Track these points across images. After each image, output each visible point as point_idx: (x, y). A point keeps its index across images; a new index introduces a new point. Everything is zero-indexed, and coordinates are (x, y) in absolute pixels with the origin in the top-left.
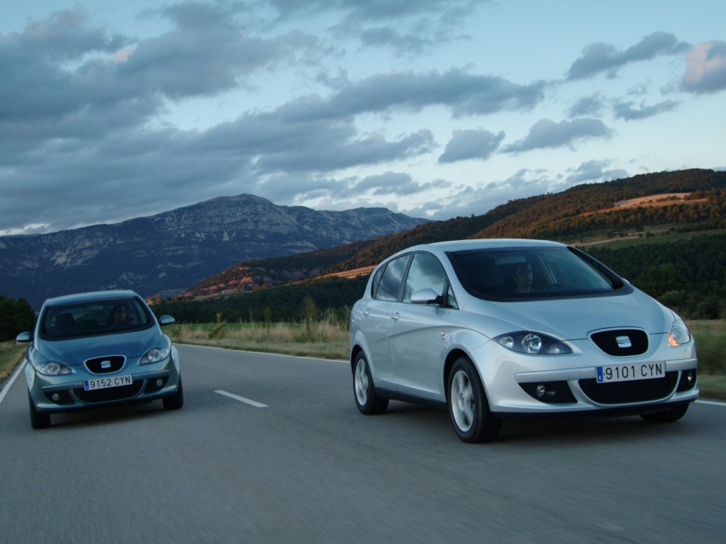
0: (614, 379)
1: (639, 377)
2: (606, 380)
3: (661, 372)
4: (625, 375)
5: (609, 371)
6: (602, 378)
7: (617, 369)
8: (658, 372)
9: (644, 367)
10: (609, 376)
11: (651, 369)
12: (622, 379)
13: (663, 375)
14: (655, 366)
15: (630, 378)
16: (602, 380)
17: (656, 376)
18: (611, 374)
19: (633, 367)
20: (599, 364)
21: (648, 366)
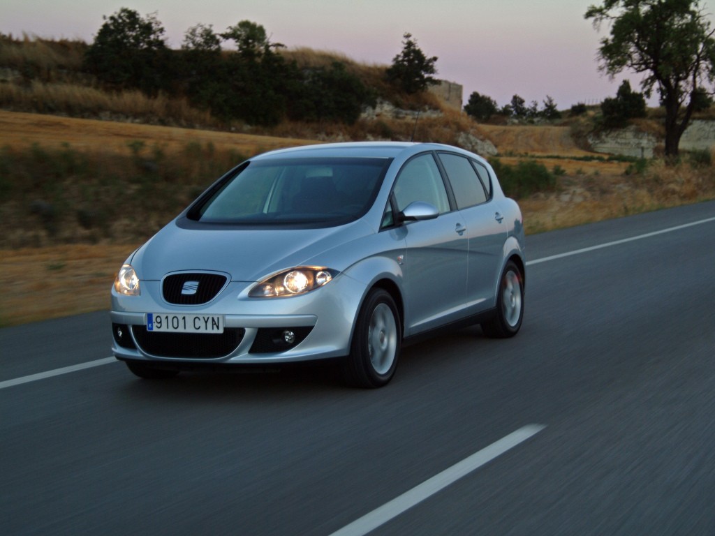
0: (164, 329)
1: (190, 329)
2: (155, 329)
3: (218, 327)
4: (175, 326)
5: (159, 320)
6: (152, 326)
7: (167, 318)
8: (215, 326)
9: (197, 320)
10: (159, 325)
11: (206, 322)
12: (171, 330)
13: (221, 331)
14: (210, 320)
15: (181, 330)
16: (152, 329)
17: (210, 330)
18: (160, 322)
19: (184, 318)
20: (150, 311)
21: (202, 319)
